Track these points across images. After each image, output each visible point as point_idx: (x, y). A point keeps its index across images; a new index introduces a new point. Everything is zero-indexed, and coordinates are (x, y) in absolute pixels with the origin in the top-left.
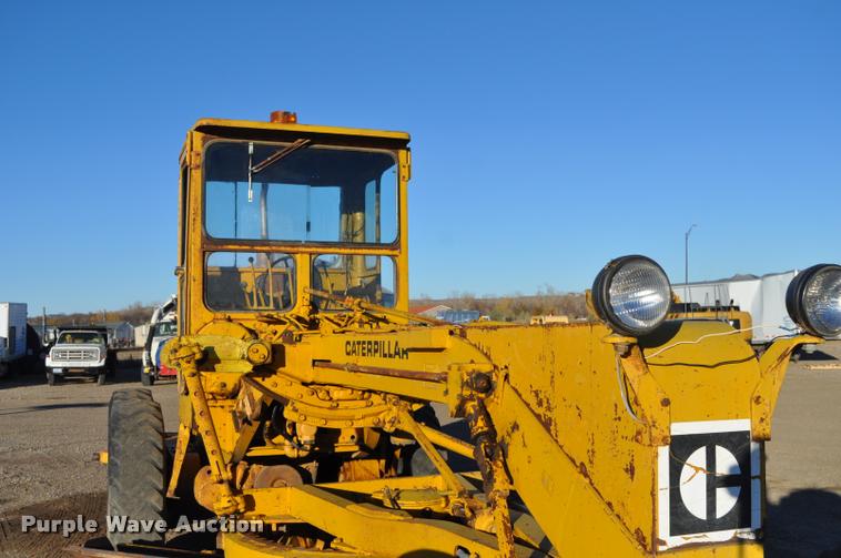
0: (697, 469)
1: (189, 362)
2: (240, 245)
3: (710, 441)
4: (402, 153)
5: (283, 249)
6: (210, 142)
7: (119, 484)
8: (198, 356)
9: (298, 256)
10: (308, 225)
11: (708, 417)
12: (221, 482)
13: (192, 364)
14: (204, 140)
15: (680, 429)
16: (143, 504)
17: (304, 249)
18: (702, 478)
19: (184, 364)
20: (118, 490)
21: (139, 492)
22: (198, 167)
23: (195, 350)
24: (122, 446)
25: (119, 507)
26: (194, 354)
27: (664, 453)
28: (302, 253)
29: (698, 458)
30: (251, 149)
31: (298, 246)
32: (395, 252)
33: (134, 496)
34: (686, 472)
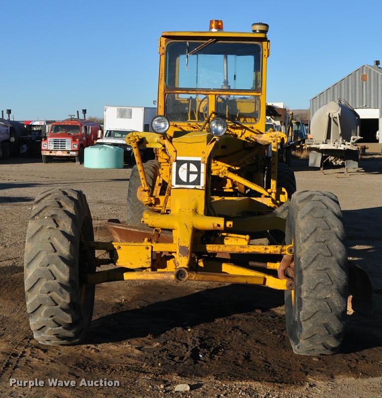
0: (184, 169)
1: (134, 142)
2: (182, 91)
3: (189, 162)
4: (265, 43)
5: (202, 92)
6: (168, 42)
7: (131, 200)
8: (137, 140)
9: (209, 96)
10: (235, 76)
11: (188, 156)
12: (145, 191)
13: (135, 143)
14: (166, 41)
15: (179, 158)
16: (141, 210)
17: (213, 93)
18: (186, 171)
19: (132, 143)
20: (130, 203)
21: (139, 205)
22: (163, 54)
23: (137, 138)
24: (133, 183)
25: (130, 211)
26: (136, 139)
27: (174, 164)
28: (212, 94)
29: (185, 165)
30: (188, 44)
31: (209, 91)
32: (260, 94)
33: (137, 206)
34: (180, 169)
